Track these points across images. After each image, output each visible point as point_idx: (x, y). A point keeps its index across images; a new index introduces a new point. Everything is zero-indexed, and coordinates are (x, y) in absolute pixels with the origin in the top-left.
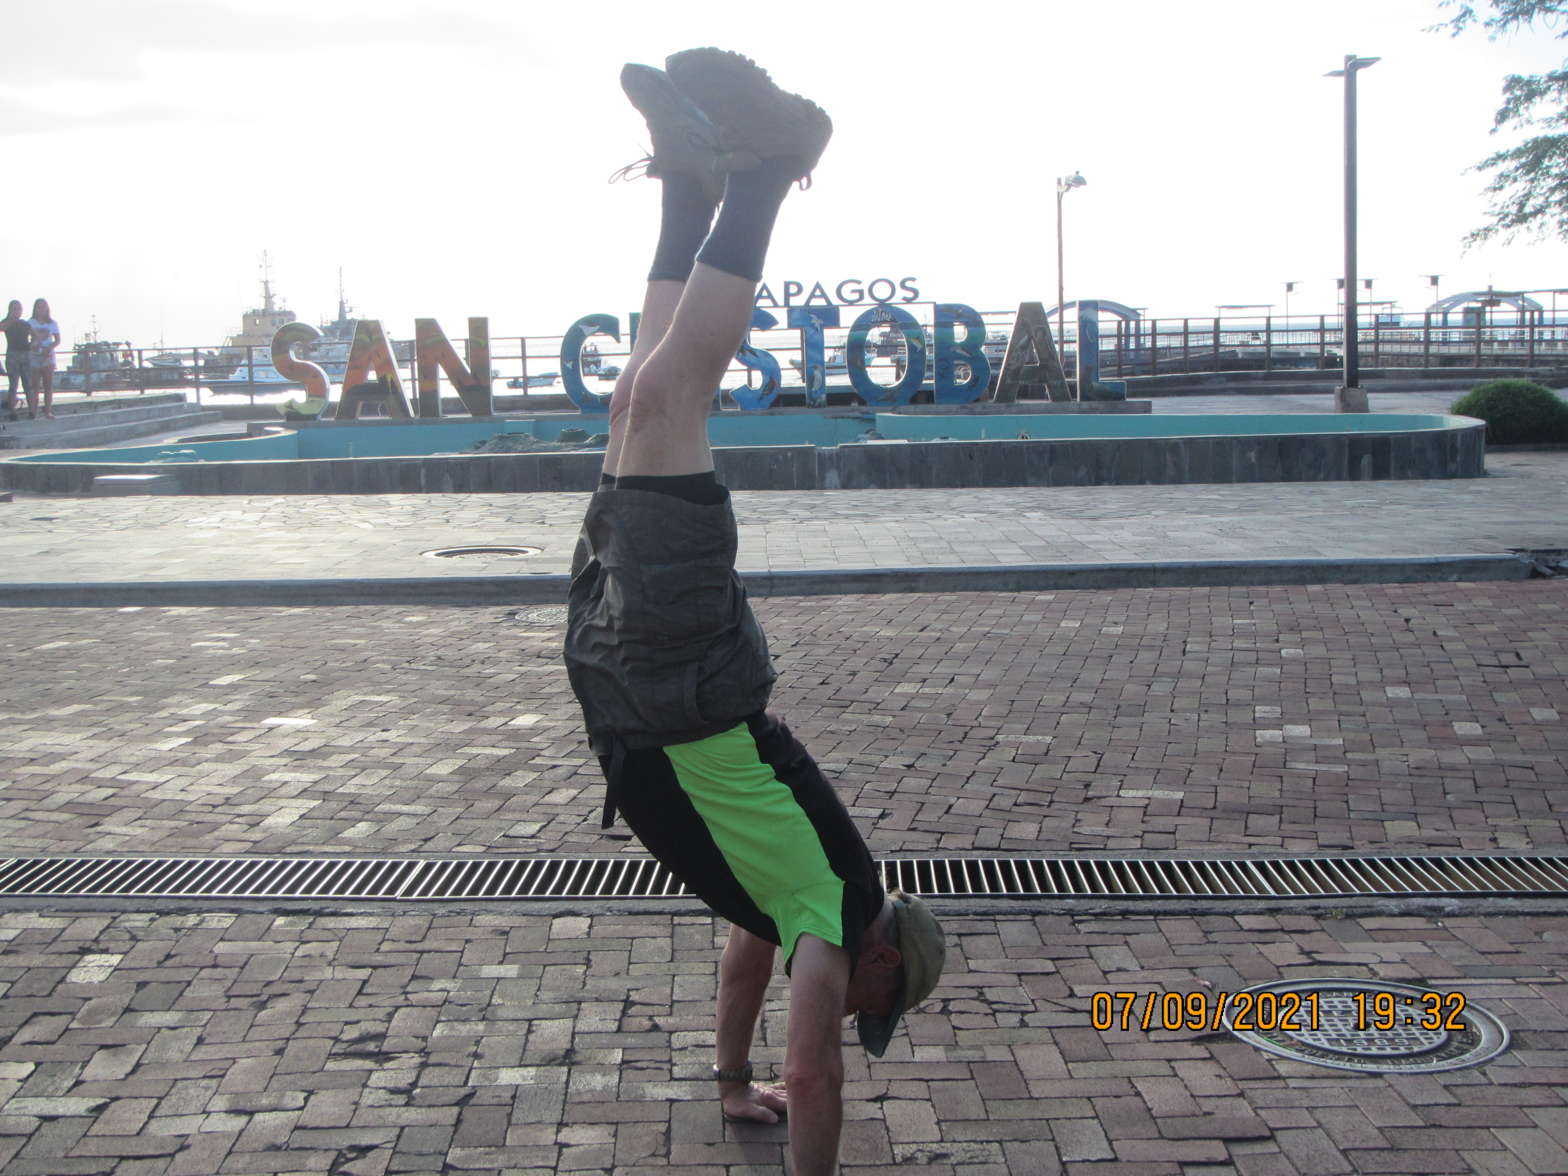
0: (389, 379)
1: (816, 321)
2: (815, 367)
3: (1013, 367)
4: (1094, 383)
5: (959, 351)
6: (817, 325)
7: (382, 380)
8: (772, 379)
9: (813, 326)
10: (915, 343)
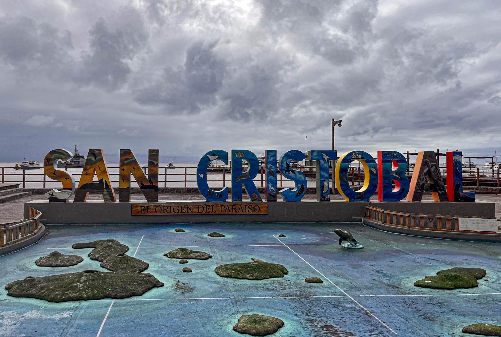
0: (104, 181)
1: (326, 158)
2: (325, 180)
3: (421, 184)
4: (461, 193)
5: (394, 174)
6: (326, 159)
7: (101, 181)
8: (302, 186)
9: (324, 159)
10: (373, 170)
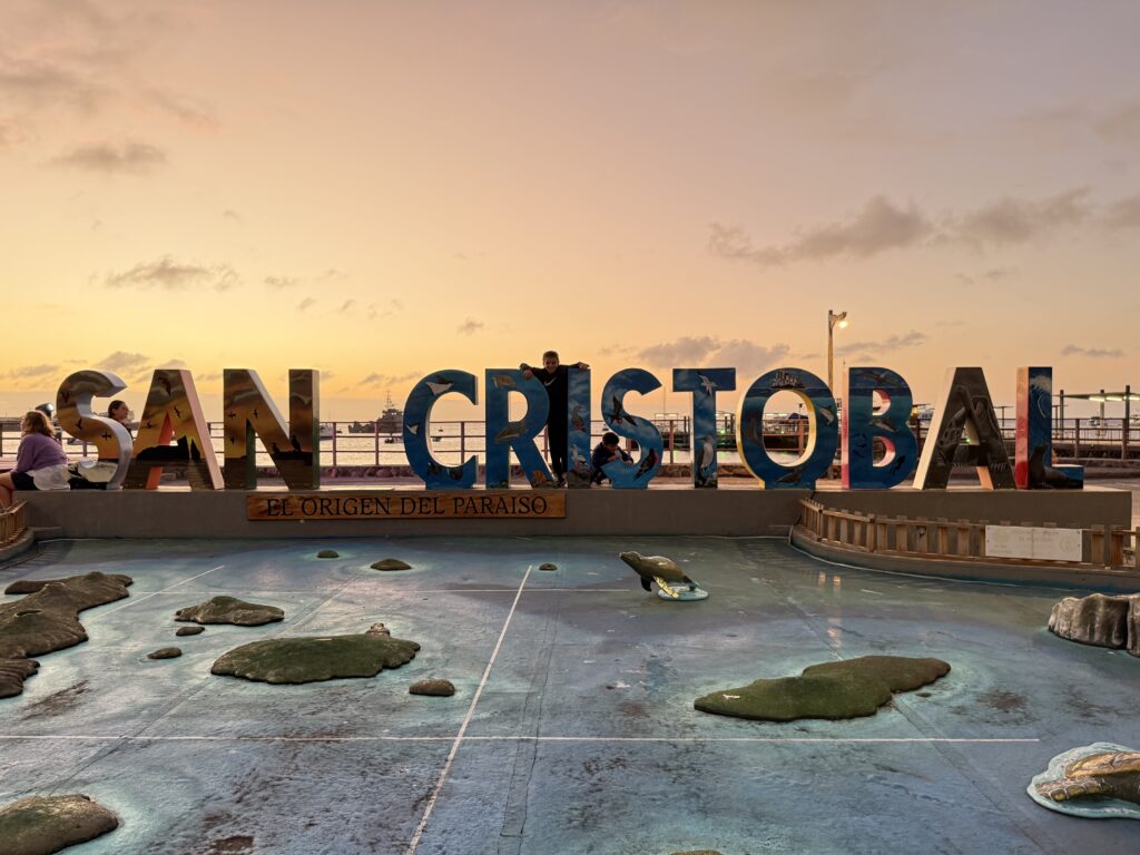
5: (880, 425)
